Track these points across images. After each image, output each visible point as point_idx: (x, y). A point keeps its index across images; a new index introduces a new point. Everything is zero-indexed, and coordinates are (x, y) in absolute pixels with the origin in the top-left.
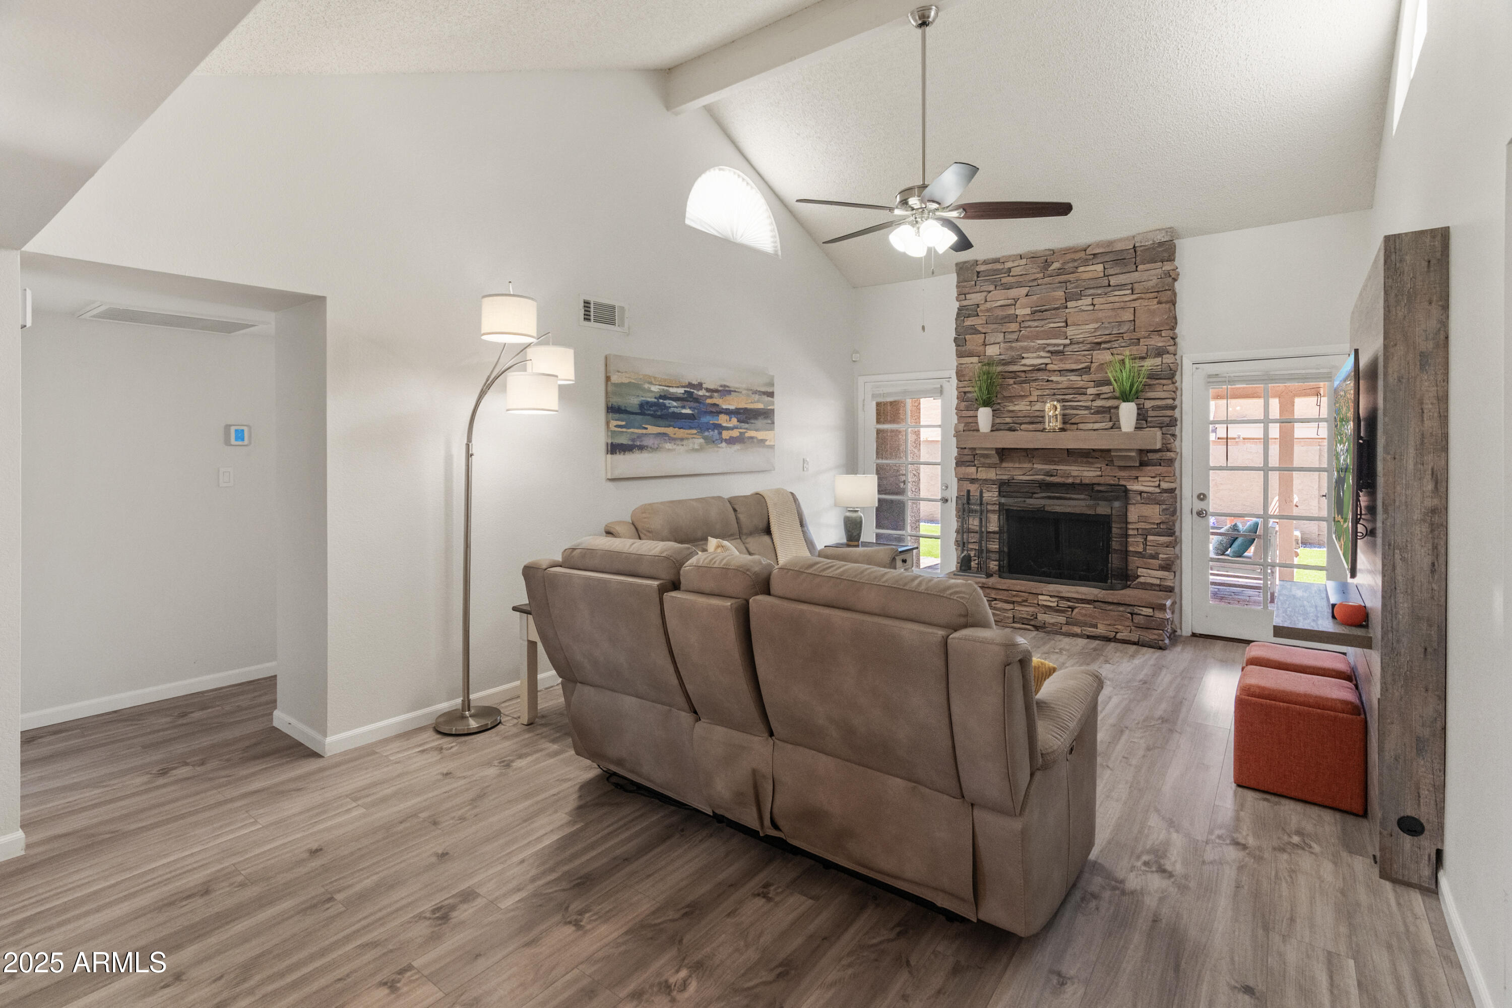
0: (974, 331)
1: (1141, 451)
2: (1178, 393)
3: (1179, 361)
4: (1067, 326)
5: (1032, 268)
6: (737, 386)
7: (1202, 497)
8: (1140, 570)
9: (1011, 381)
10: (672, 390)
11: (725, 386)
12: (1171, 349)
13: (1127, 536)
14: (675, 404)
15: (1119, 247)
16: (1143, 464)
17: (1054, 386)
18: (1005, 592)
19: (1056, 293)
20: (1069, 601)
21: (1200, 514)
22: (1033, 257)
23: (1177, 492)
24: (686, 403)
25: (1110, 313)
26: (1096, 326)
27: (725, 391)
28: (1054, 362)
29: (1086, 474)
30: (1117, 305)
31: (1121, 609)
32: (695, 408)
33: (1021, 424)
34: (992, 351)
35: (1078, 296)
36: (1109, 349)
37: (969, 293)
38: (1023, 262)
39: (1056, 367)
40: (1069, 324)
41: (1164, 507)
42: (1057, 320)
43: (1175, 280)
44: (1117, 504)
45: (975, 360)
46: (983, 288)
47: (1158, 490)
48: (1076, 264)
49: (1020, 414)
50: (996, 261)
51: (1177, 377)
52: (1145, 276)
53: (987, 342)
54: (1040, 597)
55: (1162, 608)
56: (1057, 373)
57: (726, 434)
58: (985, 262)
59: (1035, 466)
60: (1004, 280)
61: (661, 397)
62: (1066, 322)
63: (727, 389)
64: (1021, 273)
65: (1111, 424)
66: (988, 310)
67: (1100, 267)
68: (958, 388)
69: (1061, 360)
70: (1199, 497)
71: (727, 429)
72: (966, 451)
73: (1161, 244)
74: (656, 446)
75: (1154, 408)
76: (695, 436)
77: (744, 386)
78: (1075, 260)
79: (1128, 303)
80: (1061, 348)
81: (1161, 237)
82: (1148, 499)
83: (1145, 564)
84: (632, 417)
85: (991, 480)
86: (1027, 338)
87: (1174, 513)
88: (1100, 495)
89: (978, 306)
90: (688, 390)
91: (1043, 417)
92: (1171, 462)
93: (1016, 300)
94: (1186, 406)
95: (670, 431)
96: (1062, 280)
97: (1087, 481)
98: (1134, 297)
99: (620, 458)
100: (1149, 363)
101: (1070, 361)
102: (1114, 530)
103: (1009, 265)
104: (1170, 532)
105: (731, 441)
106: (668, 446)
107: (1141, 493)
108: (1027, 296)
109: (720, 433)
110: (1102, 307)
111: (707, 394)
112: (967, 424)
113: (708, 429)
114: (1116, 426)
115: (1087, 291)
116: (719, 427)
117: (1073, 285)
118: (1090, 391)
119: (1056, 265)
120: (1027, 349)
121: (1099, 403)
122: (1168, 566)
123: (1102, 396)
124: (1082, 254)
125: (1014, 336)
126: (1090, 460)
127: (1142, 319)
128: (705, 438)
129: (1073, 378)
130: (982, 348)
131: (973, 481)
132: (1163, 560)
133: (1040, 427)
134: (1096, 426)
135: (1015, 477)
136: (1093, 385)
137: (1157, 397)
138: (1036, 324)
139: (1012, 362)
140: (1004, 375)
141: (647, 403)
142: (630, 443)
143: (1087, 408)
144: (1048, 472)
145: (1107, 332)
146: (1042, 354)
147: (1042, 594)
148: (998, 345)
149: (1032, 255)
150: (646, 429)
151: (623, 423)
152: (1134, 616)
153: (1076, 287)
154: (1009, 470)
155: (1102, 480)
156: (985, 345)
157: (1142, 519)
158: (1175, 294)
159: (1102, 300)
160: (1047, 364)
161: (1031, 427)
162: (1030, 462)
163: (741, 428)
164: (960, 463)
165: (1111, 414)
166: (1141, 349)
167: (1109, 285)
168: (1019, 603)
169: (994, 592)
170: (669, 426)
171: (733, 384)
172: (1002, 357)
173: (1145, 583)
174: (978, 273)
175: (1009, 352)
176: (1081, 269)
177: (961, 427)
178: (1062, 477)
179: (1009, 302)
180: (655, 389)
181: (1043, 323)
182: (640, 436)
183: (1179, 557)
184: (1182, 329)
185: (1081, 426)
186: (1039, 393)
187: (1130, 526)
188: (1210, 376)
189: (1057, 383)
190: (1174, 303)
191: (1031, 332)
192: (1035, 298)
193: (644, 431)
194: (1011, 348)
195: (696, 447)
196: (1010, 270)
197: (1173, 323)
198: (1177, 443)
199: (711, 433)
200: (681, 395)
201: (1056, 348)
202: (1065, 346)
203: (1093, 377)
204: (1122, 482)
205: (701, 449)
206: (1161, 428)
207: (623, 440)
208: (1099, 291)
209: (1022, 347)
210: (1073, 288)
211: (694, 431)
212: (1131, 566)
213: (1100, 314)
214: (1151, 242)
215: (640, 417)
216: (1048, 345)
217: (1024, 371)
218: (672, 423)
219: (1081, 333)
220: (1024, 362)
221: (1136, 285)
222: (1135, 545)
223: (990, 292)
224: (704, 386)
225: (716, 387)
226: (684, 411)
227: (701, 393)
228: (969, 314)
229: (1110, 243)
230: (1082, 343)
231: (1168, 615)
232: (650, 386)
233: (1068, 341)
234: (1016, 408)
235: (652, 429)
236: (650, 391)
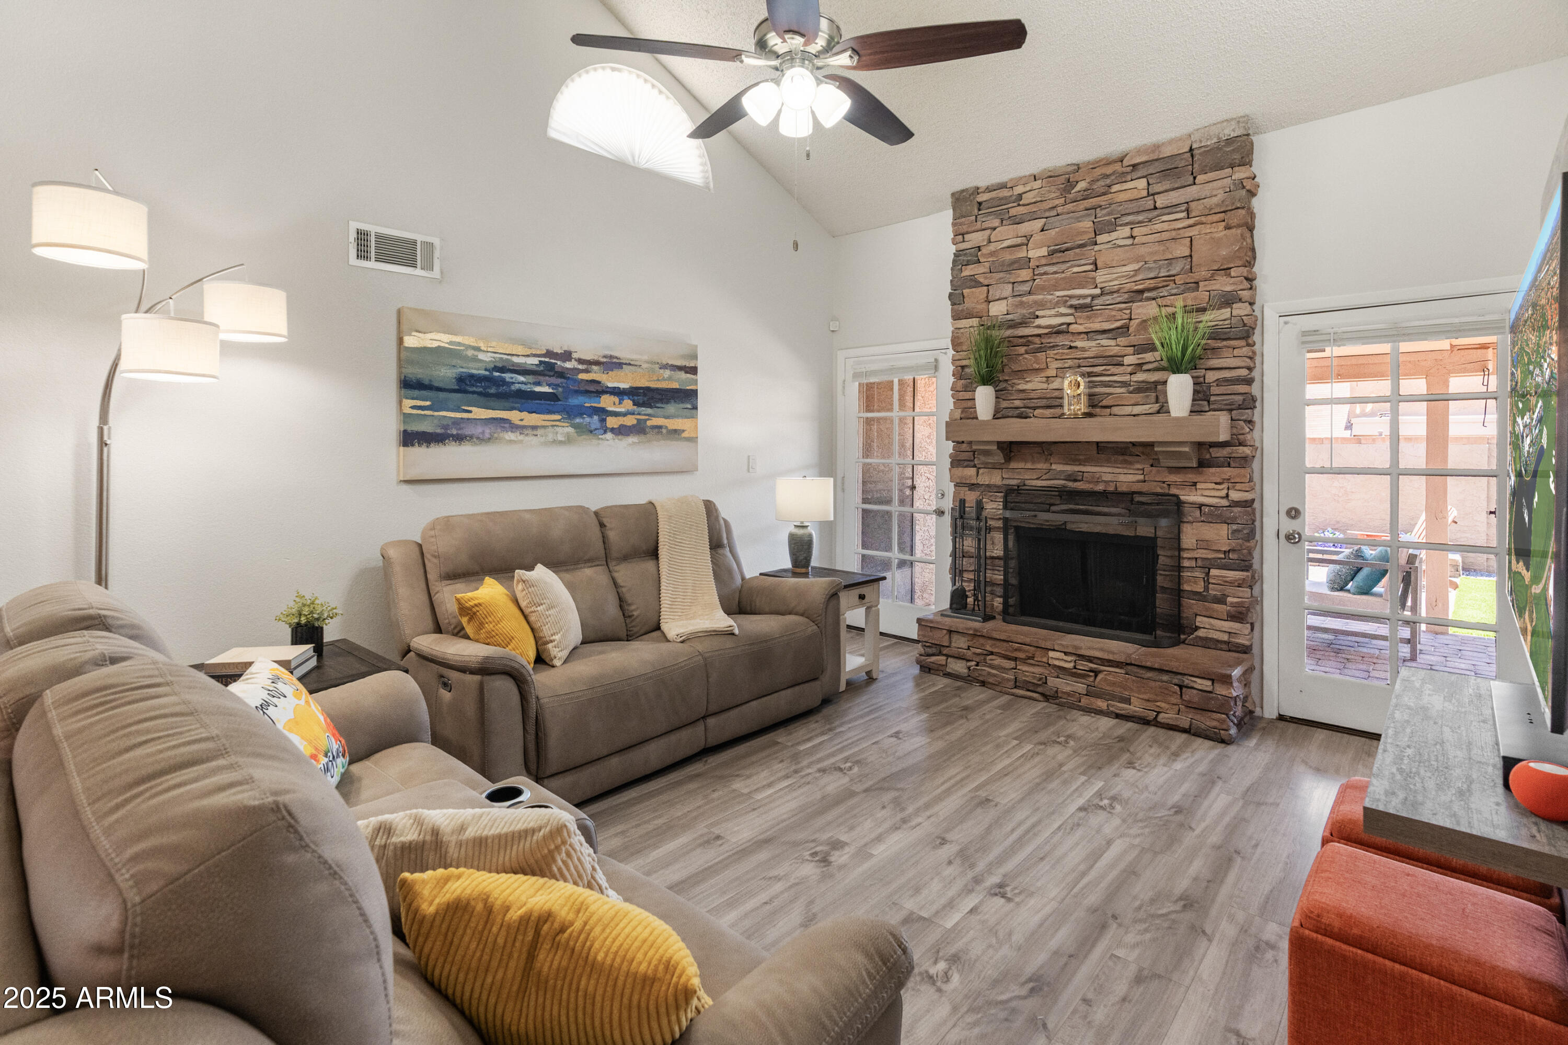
0: (974, 282)
1: (1200, 445)
2: (1258, 359)
3: (1257, 313)
4: (1097, 269)
5: (1050, 192)
6: (634, 357)
7: (1294, 513)
8: (1199, 619)
9: (1022, 350)
10: (516, 360)
11: (611, 357)
12: (1245, 294)
13: (1179, 568)
14: (521, 378)
15: (1167, 152)
16: (1203, 464)
17: (1079, 354)
18: (1005, 644)
19: (1081, 224)
20: (1091, 662)
21: (1289, 537)
22: (1051, 176)
23: (1256, 505)
24: (541, 378)
25: (1156, 247)
26: (1136, 266)
27: (612, 364)
28: (1079, 321)
29: (1122, 478)
30: (1165, 236)
31: (1165, 677)
32: (558, 385)
33: (1035, 408)
34: (998, 309)
35: (1112, 227)
36: (1154, 299)
37: (968, 233)
38: (1038, 184)
39: (1081, 328)
40: (1099, 264)
41: (1235, 527)
42: (1083, 262)
43: (1252, 194)
44: (1164, 522)
45: (975, 322)
46: (985, 225)
47: (1225, 502)
48: (1108, 181)
49: (1032, 395)
50: (1003, 186)
51: (1256, 338)
52: (1207, 190)
53: (990, 298)
54: (1051, 654)
55: (1226, 680)
56: (1082, 336)
57: (612, 422)
58: (989, 189)
59: (1054, 467)
60: (1013, 212)
61: (496, 369)
62: (1096, 265)
63: (615, 360)
64: (1034, 200)
65: (1156, 407)
66: (992, 254)
67: (1142, 183)
68: (954, 360)
69: (1089, 318)
70: (1288, 513)
71: (616, 414)
72: (964, 447)
73: (1229, 141)
74: (487, 436)
75: (1219, 382)
76: (557, 423)
77: (645, 357)
78: (1107, 176)
79: (1181, 231)
80: (1088, 300)
81: (1231, 131)
82: (1212, 515)
83: (1207, 609)
84: (442, 395)
85: (995, 486)
86: (1042, 289)
87: (1251, 535)
88: (1142, 508)
89: (979, 248)
90: (547, 360)
91: (1062, 398)
92: (1245, 461)
93: (1028, 238)
94: (1270, 380)
95: (514, 416)
96: (1088, 206)
97: (1123, 488)
98: (1191, 221)
99: (418, 452)
100: (1212, 318)
101: (1100, 319)
102: (1162, 560)
103: (1019, 190)
104: (1245, 564)
105: (621, 431)
106: (510, 436)
107: (1200, 506)
108: (1042, 230)
109: (603, 421)
110: (1144, 239)
111: (580, 367)
112: (964, 410)
113: (581, 415)
114: (1163, 409)
115: (1123, 218)
116: (603, 413)
117: (1104, 212)
118: (1128, 360)
119: (1082, 185)
120: (1042, 305)
121: (1140, 377)
122: (1239, 615)
123: (1145, 367)
124: (1117, 167)
125: (1026, 288)
126: (1127, 458)
127: (1202, 251)
128: (574, 426)
129: (1105, 342)
130: (984, 306)
131: (973, 486)
132: (1233, 605)
133: (1057, 411)
134: (1137, 410)
135: (1027, 482)
136: (1132, 352)
137: (1225, 365)
138: (1054, 269)
139: (1023, 323)
140: (1011, 342)
141: (472, 376)
142: (439, 431)
143: (1124, 384)
144: (1070, 475)
145: (1152, 275)
146: (1063, 310)
147: (1054, 650)
148: (1005, 301)
149: (1049, 174)
150: (470, 412)
151: (428, 403)
152: (1184, 689)
153: (1109, 214)
154: (1019, 473)
155: (1145, 488)
156: (988, 302)
157: (1203, 544)
158: (1252, 215)
159: (1144, 230)
160: (1069, 324)
161: (1048, 412)
162: (1046, 460)
163: (639, 414)
164: (956, 462)
165: (1156, 390)
166: (1202, 296)
167: (1155, 208)
168: (1024, 661)
169: (990, 642)
170: (511, 409)
171: (623, 354)
172: (1009, 317)
173: (1206, 639)
174: (980, 204)
175: (1019, 311)
176: (1116, 188)
177: (958, 414)
178: (1089, 482)
179: (1019, 241)
180: (486, 357)
181: (1064, 267)
182: (457, 422)
183: (1257, 601)
184: (1264, 267)
185: (1115, 410)
186: (1059, 364)
187: (1185, 554)
188: (1305, 333)
189: (1083, 349)
190: (1251, 229)
191: (1049, 280)
192: (1053, 232)
193: (465, 415)
194: (1022, 304)
195: (560, 438)
196: (1020, 196)
197: (1249, 257)
198: (1256, 433)
199: (587, 420)
200: (534, 367)
201: (1081, 301)
202: (1094, 297)
203: (1133, 339)
204: (1174, 491)
205: (569, 441)
206: (1231, 410)
207: (424, 427)
208: (1140, 218)
209: (1035, 302)
210: (1105, 215)
211: (558, 417)
212: (1187, 613)
213: (1143, 250)
214: (1215, 140)
215: (459, 395)
216: (1071, 297)
217: (1039, 335)
218: (516, 405)
219: (1115, 279)
220: (1038, 322)
221: (1193, 205)
222: (1193, 582)
223: (994, 229)
224: (575, 355)
225: (596, 358)
226: (538, 389)
227: (568, 365)
228: (968, 261)
229: (1157, 147)
230: (1117, 291)
231: (1236, 691)
232: (476, 353)
233: (1098, 291)
234: (1029, 386)
235: (479, 413)
236: (475, 359)
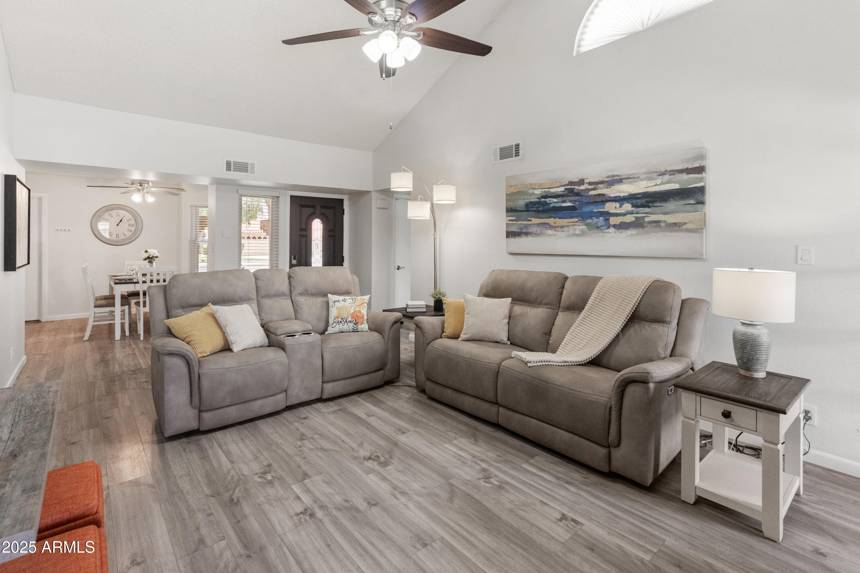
6: (632, 172)
10: (552, 190)
11: (613, 176)
14: (555, 200)
24: (566, 198)
27: (613, 181)
32: (575, 201)
57: (613, 221)
61: (543, 197)
63: (616, 178)
71: (617, 215)
74: (539, 232)
76: (577, 224)
77: (644, 170)
84: (520, 213)
90: (569, 187)
95: (551, 221)
99: (512, 240)
105: (622, 226)
106: (550, 232)
109: (608, 220)
111: (590, 187)
113: (591, 217)
116: (607, 215)
128: (587, 225)
141: (531, 203)
142: (519, 231)
150: (531, 221)
151: (514, 218)
163: (637, 213)
170: (550, 217)
171: (622, 172)
180: (538, 192)
182: (526, 226)
193: (530, 223)
195: (577, 232)
199: (596, 220)
200: (562, 192)
205: (583, 234)
207: (514, 229)
211: (577, 220)
215: (526, 213)
218: (552, 215)
224: (586, 181)
225: (601, 179)
226: (564, 205)
227: (582, 187)
232: (533, 191)
235: (535, 221)
236: (533, 194)
